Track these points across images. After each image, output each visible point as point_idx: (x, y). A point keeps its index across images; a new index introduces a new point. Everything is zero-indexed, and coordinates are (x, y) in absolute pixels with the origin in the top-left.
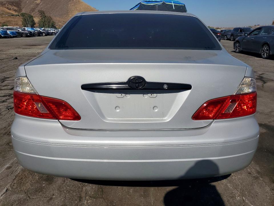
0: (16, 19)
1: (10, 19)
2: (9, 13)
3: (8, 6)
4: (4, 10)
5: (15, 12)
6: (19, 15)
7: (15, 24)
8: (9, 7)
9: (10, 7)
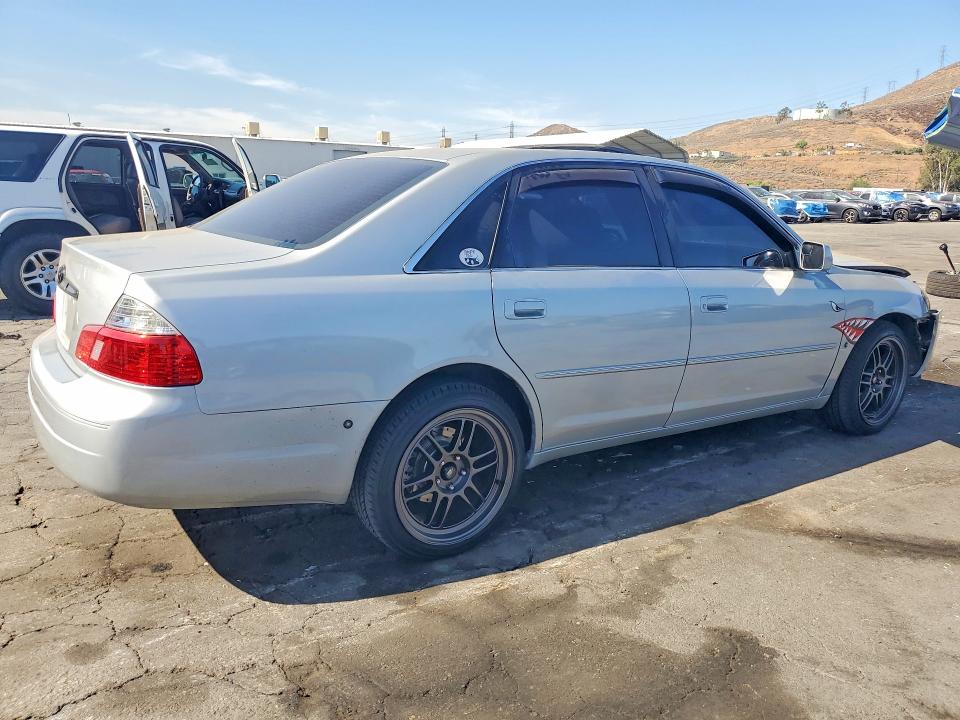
0: (906, 164)
1: (885, 164)
2: (890, 145)
3: (892, 123)
4: (875, 135)
5: (910, 139)
6: (920, 151)
7: (896, 181)
8: (895, 124)
9: (901, 124)
